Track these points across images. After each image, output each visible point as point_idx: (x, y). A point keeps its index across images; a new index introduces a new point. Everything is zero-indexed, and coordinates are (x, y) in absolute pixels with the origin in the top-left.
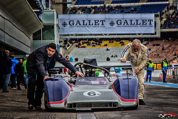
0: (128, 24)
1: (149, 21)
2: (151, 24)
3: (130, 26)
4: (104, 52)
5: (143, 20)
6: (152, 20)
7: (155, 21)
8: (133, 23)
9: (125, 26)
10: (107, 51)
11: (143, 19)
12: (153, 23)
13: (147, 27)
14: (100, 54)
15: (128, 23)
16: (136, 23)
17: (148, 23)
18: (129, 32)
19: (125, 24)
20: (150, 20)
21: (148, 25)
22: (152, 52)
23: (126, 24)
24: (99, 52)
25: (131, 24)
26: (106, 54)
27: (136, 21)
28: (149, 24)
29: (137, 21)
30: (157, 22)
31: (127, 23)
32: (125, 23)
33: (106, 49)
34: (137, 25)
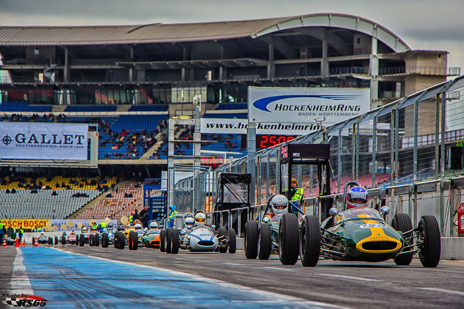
0: (38, 143)
1: (78, 137)
2: (81, 144)
3: (41, 146)
4: (48, 198)
5: (66, 136)
6: (83, 136)
7: (89, 138)
8: (46, 140)
9: (32, 146)
10: (53, 196)
11: (65, 134)
12: (84, 141)
13: (74, 148)
14: (39, 201)
15: (38, 141)
16: (52, 141)
17: (76, 141)
18: (39, 157)
19: (31, 141)
20: (80, 136)
21: (75, 144)
22: (135, 200)
23: (33, 142)
24: (39, 198)
25: (43, 142)
26: (50, 201)
27: (53, 136)
28: (78, 144)
29: (55, 136)
30: (91, 140)
31: (35, 139)
32: (31, 139)
33: (52, 193)
34: (54, 145)
